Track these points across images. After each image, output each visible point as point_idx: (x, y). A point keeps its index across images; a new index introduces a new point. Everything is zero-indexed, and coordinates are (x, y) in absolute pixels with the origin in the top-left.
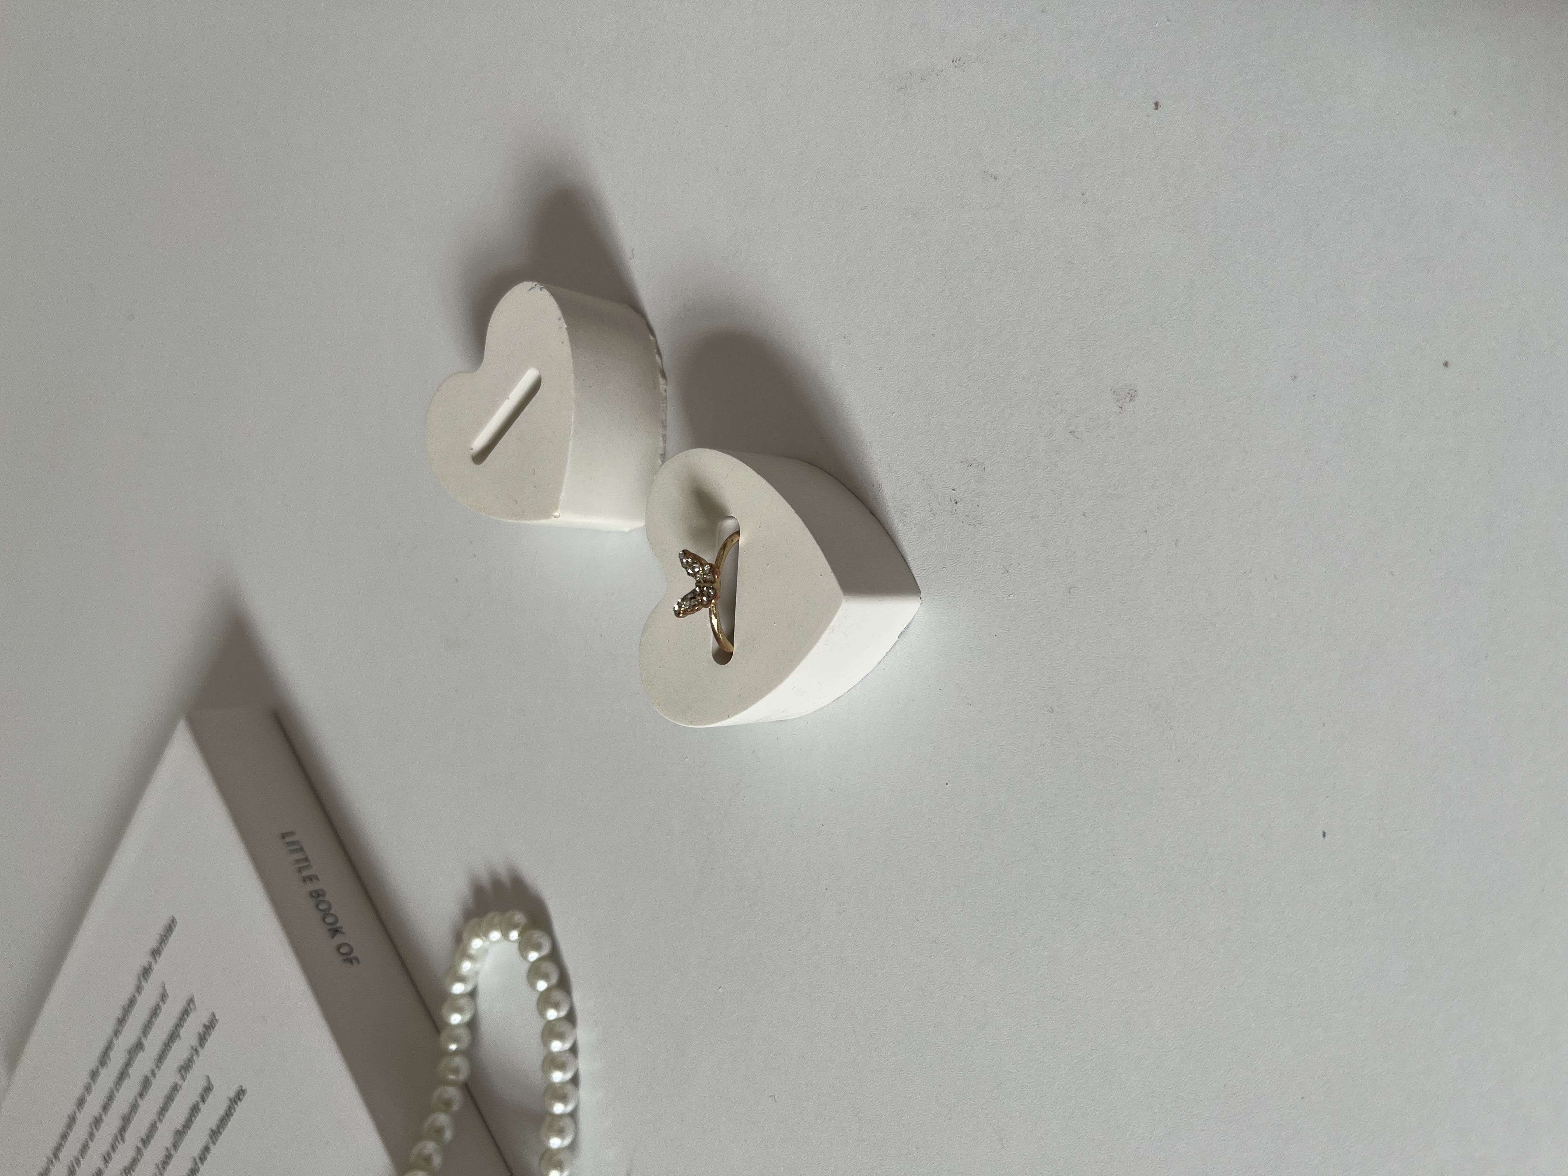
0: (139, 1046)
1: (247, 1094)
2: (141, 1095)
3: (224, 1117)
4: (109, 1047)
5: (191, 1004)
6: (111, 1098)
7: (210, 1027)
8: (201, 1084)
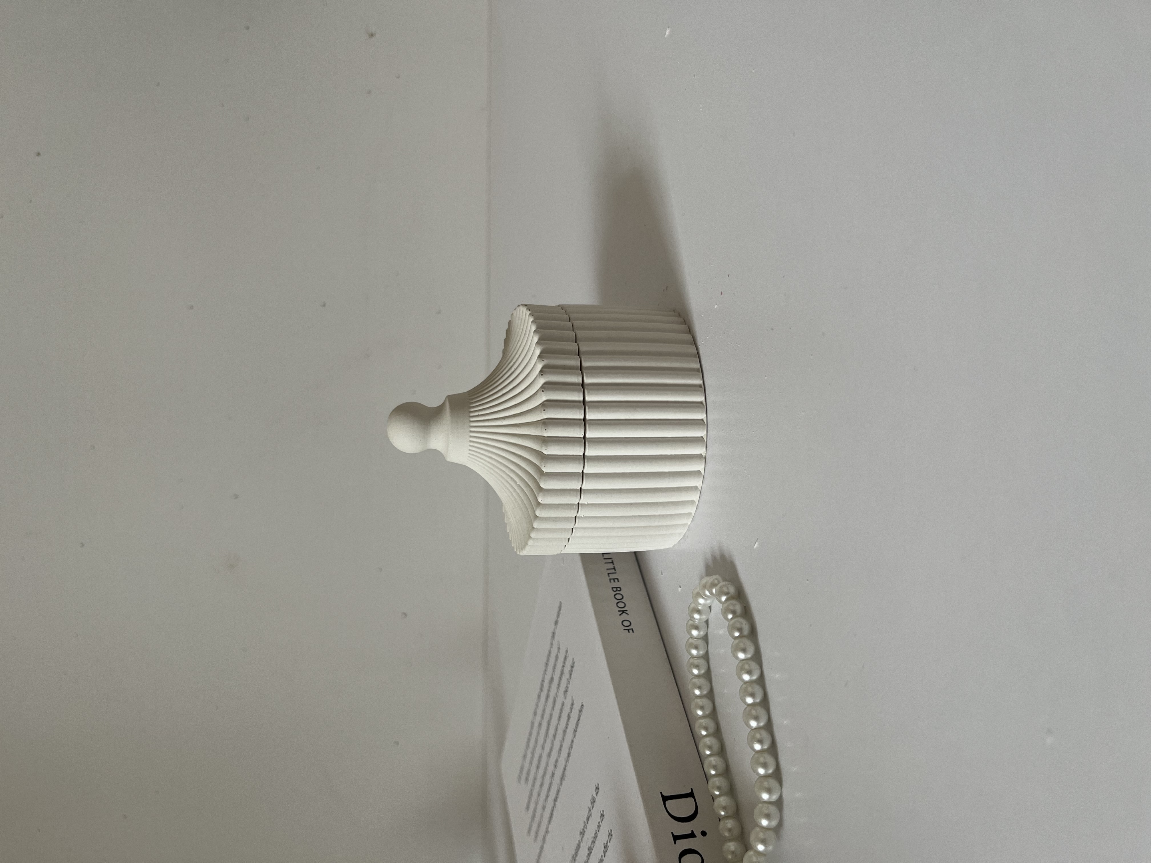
0: (552, 679)
1: (585, 707)
2: (553, 708)
3: (577, 721)
4: (543, 681)
5: (567, 654)
6: (544, 711)
7: (572, 667)
8: (571, 702)
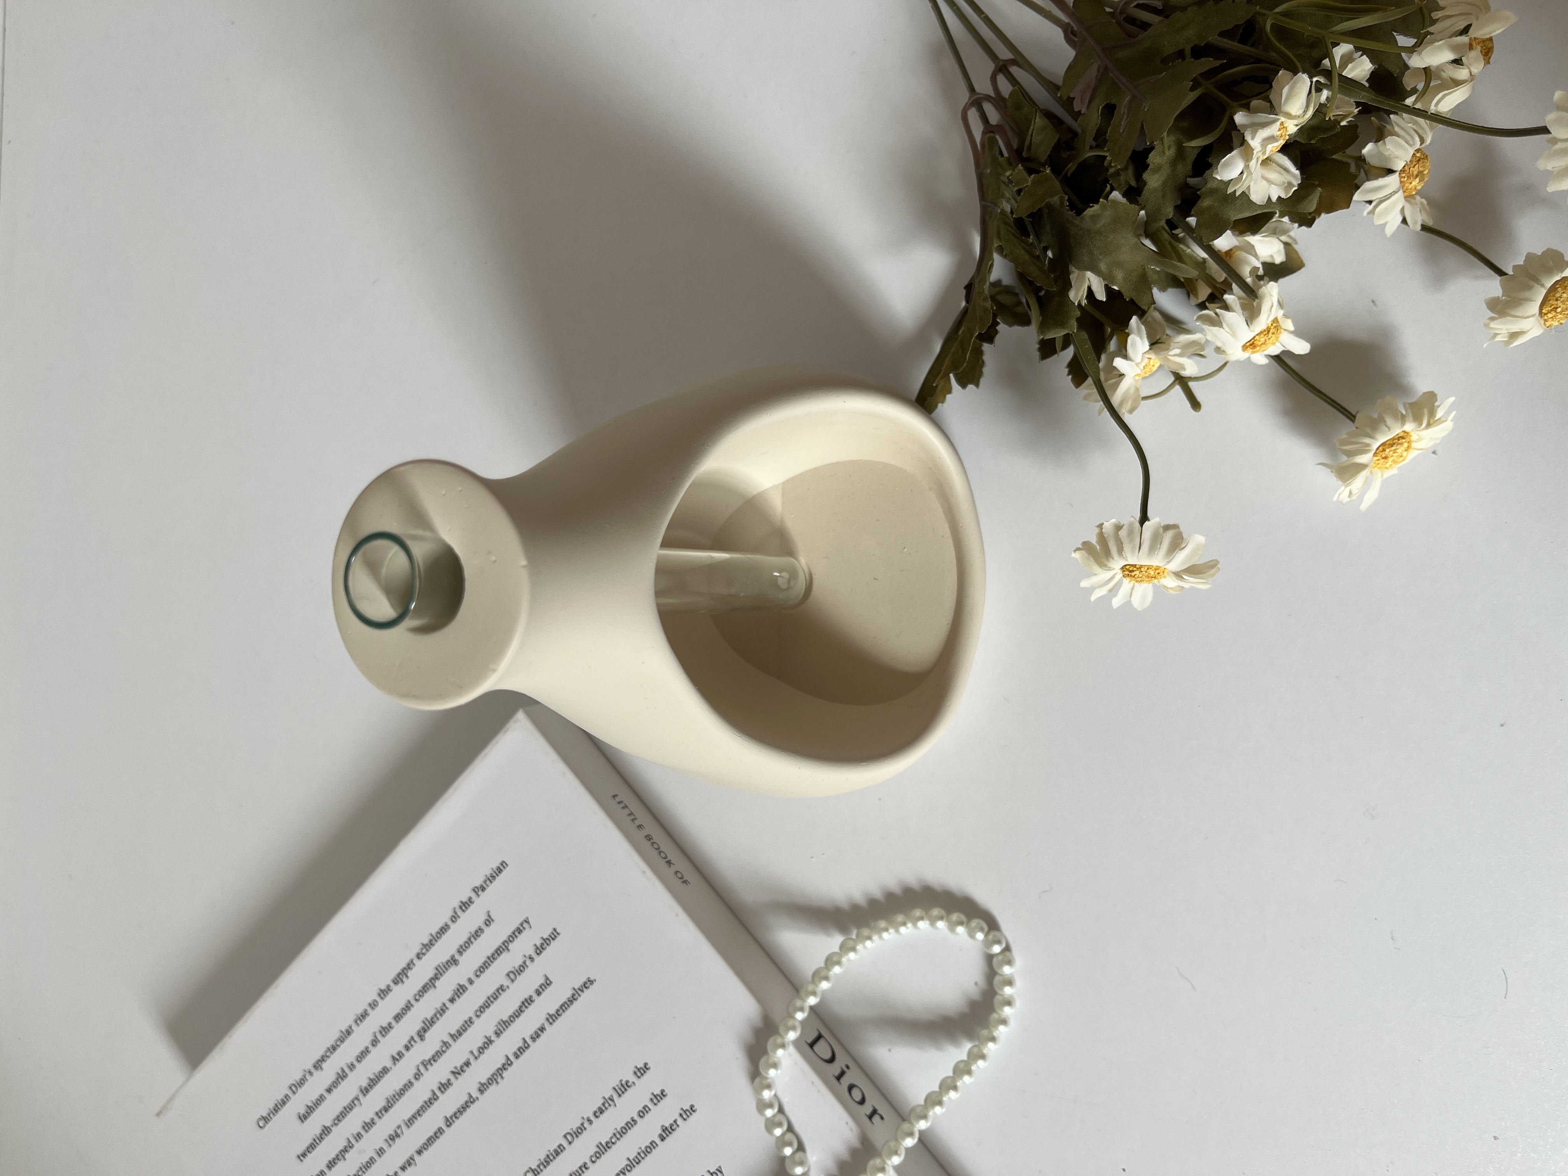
0: (453, 961)
1: (595, 984)
2: (452, 1000)
3: (565, 1003)
4: (408, 968)
5: (525, 925)
6: (407, 1008)
7: (550, 938)
8: (537, 982)
